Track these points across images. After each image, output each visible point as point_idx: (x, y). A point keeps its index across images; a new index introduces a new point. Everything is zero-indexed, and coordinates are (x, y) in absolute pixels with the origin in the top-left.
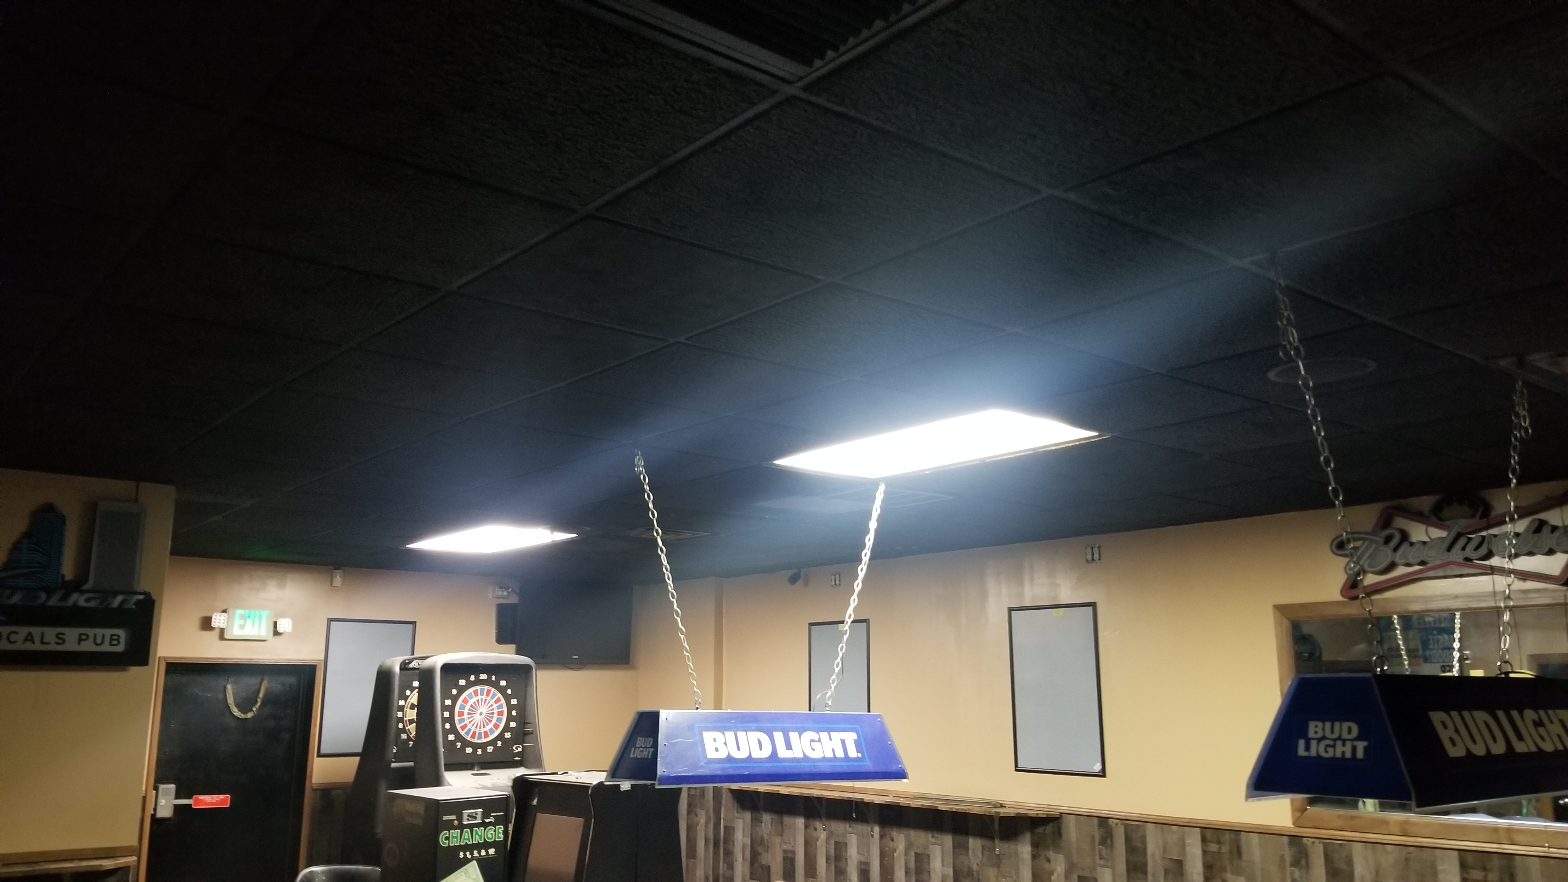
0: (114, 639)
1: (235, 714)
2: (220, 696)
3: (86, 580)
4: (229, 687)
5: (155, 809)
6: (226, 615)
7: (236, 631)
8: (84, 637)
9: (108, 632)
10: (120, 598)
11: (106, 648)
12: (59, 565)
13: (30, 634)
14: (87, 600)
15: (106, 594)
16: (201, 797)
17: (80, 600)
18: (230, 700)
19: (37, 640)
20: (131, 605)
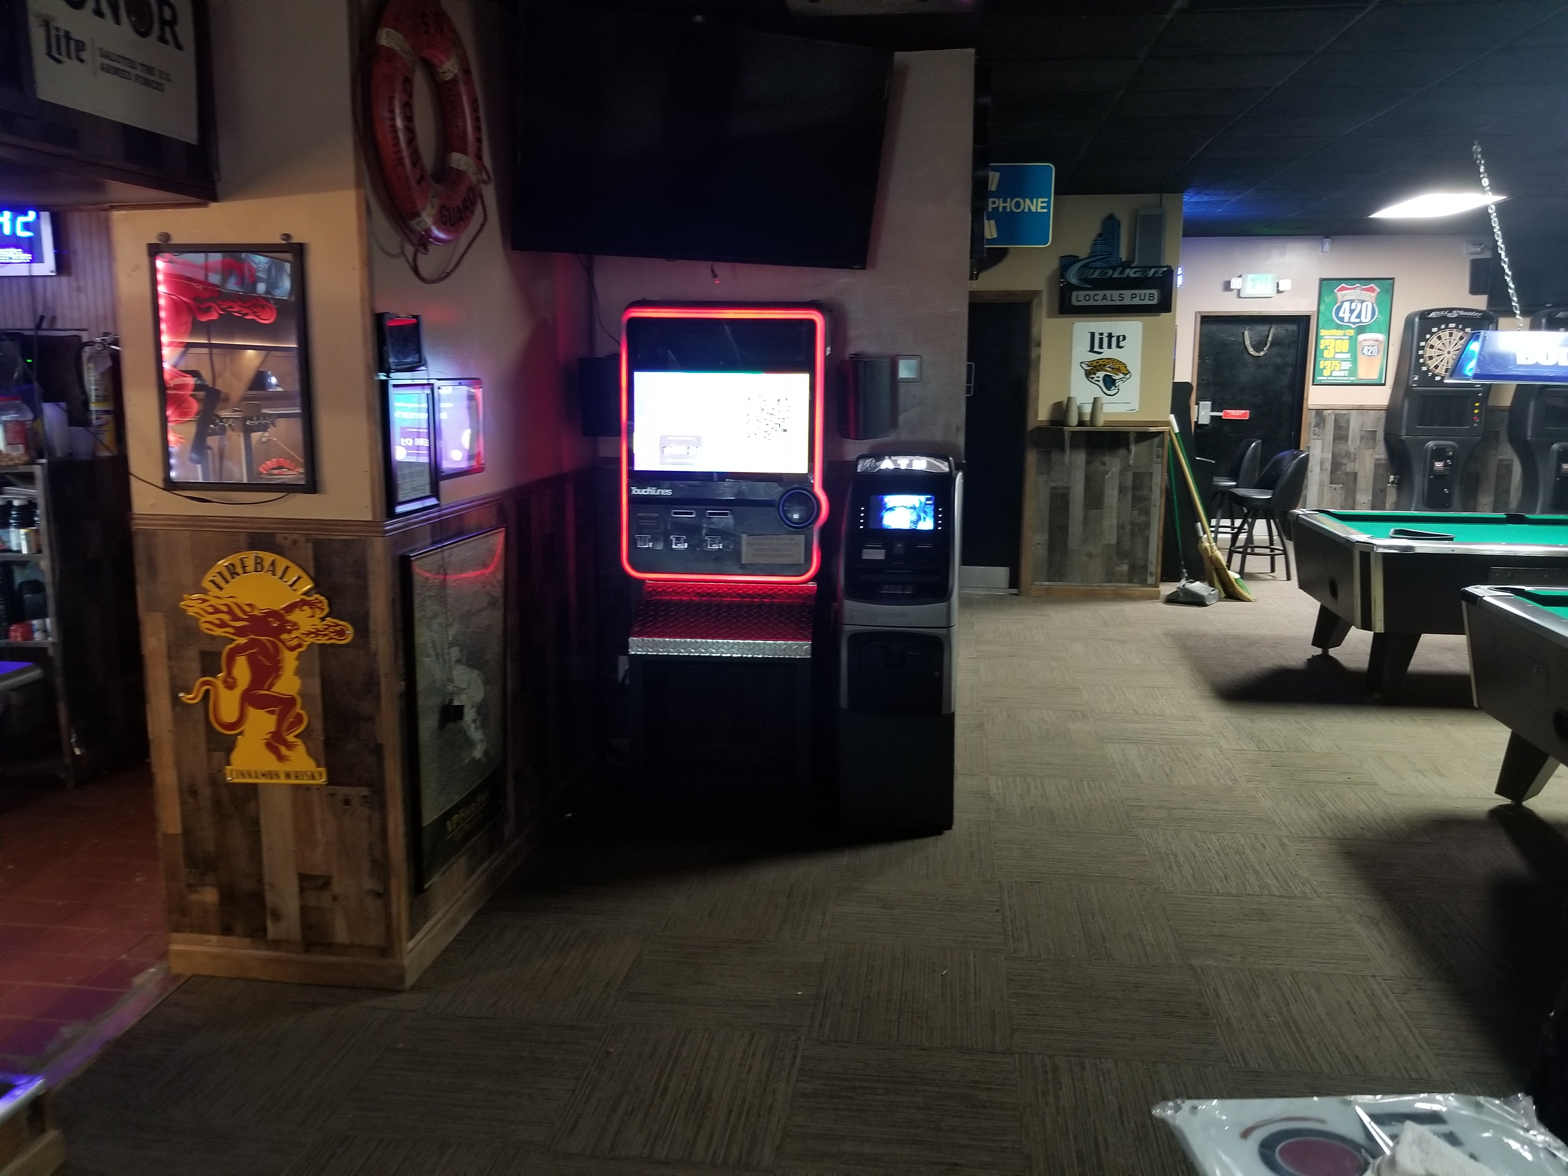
0: (1151, 296)
1: (1251, 353)
2: (1240, 340)
3: (1134, 261)
4: (1246, 333)
5: (1198, 418)
6: (1240, 279)
7: (1247, 292)
8: (1134, 296)
9: (1148, 292)
10: (1153, 270)
11: (1147, 302)
12: (1118, 252)
13: (1105, 295)
14: (1135, 273)
15: (1146, 268)
16: (1229, 411)
17: (1130, 273)
18: (1248, 342)
19: (1108, 297)
20: (1159, 275)
